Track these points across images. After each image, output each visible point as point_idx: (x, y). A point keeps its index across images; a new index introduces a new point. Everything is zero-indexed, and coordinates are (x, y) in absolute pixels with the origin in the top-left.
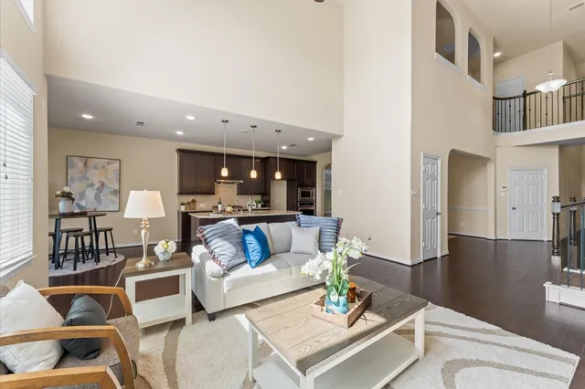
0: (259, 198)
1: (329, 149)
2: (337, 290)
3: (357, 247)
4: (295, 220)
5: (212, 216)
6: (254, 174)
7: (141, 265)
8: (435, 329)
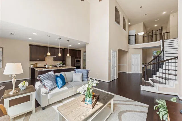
0: (61, 62)
1: (85, 47)
2: (89, 96)
3: (95, 83)
4: (74, 70)
5: (44, 69)
6: (60, 55)
7: (12, 93)
8: (116, 102)
